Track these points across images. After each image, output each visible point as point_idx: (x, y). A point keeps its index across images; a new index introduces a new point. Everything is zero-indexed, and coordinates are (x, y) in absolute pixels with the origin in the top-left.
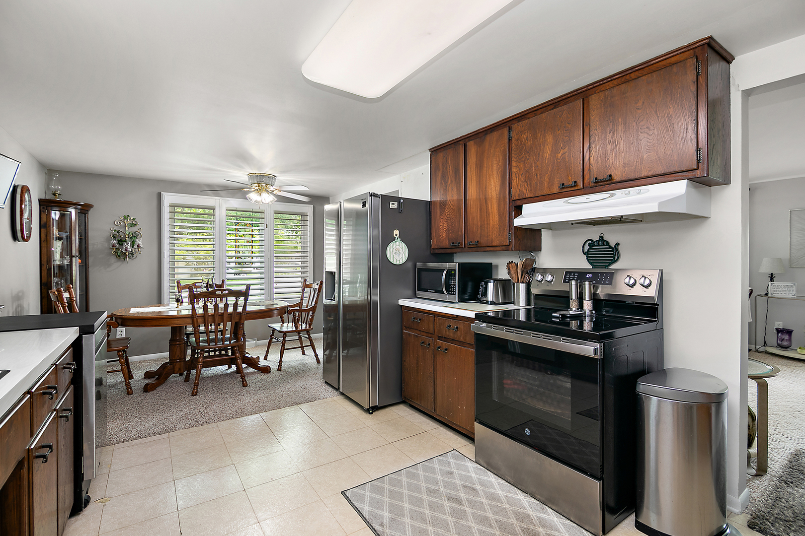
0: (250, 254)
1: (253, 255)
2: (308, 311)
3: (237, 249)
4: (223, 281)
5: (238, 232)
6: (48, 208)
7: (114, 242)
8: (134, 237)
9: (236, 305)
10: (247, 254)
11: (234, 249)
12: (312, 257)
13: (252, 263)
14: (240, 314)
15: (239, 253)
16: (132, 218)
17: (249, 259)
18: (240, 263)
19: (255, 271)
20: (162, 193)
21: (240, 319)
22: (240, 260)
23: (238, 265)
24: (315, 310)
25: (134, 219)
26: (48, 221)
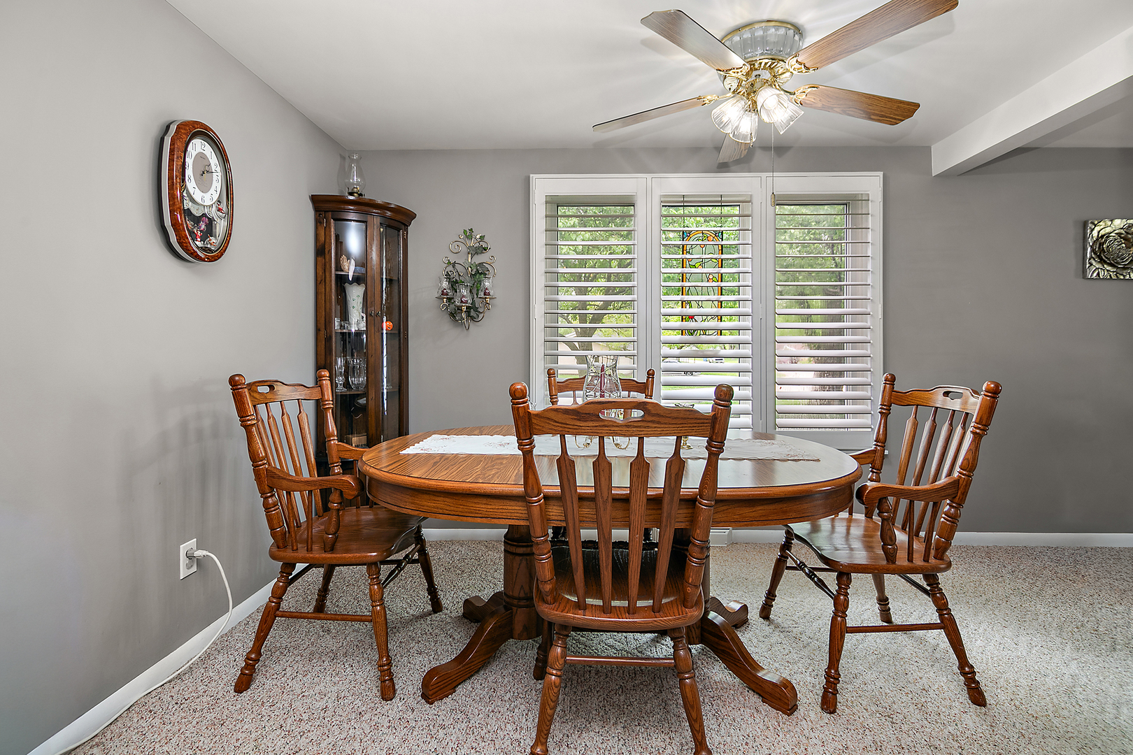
0: (714, 310)
1: (723, 311)
2: (935, 497)
3: (686, 298)
4: (651, 374)
5: (688, 256)
6: (327, 214)
7: (445, 284)
8: (480, 273)
9: (677, 466)
10: (708, 310)
11: (679, 297)
12: (880, 315)
13: (720, 332)
14: (691, 502)
15: (691, 307)
16: (478, 237)
17: (713, 323)
18: (692, 332)
19: (728, 351)
20: (531, 175)
21: (693, 520)
22: (692, 325)
23: (687, 338)
24: (965, 494)
25: (482, 238)
26: (327, 240)
